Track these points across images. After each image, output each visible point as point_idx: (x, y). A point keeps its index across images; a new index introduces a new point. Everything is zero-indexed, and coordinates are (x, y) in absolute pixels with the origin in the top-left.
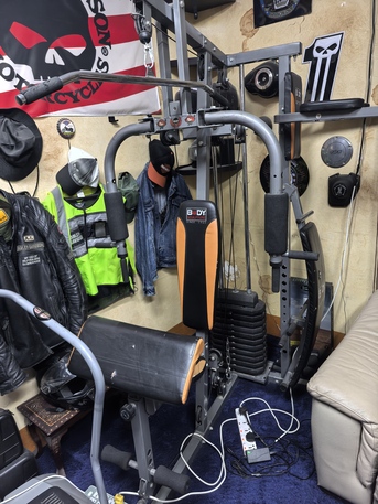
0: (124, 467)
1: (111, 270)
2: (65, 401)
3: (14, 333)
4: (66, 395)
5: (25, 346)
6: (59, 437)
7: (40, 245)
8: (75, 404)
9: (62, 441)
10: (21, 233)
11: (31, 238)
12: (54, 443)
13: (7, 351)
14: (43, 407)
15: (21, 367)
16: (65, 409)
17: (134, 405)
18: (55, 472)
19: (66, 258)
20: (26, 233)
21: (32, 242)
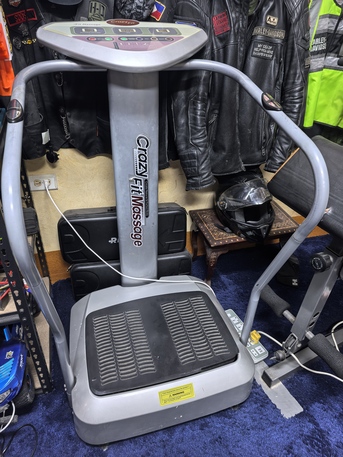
0: (279, 314)
1: (335, 105)
2: (236, 223)
3: (218, 131)
4: (239, 219)
5: (223, 149)
6: (219, 253)
7: (279, 35)
8: (244, 231)
9: (219, 258)
10: (266, 10)
11: (274, 20)
12: (213, 256)
13: (206, 147)
14: (213, 221)
15: (212, 170)
16: (233, 231)
17: (331, 259)
18: (203, 280)
19: (302, 61)
20: (271, 12)
21: (272, 27)
